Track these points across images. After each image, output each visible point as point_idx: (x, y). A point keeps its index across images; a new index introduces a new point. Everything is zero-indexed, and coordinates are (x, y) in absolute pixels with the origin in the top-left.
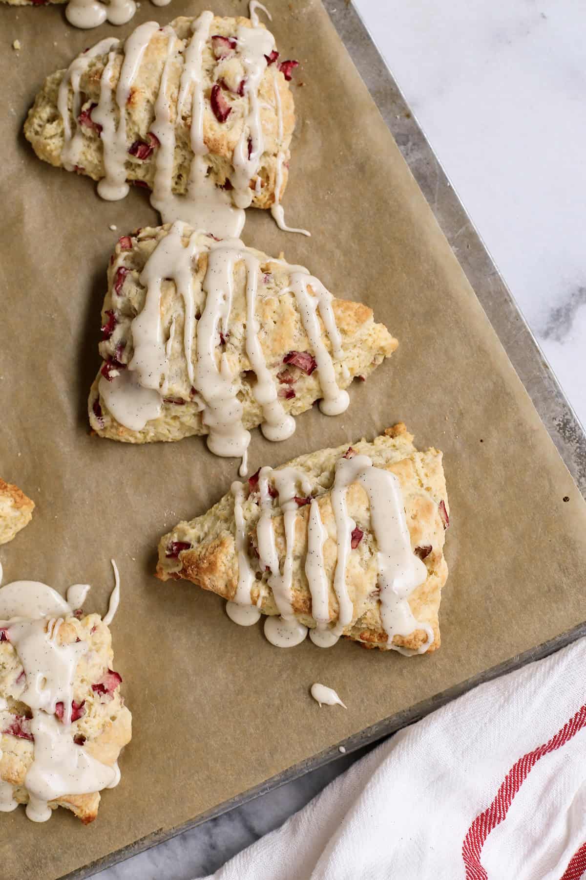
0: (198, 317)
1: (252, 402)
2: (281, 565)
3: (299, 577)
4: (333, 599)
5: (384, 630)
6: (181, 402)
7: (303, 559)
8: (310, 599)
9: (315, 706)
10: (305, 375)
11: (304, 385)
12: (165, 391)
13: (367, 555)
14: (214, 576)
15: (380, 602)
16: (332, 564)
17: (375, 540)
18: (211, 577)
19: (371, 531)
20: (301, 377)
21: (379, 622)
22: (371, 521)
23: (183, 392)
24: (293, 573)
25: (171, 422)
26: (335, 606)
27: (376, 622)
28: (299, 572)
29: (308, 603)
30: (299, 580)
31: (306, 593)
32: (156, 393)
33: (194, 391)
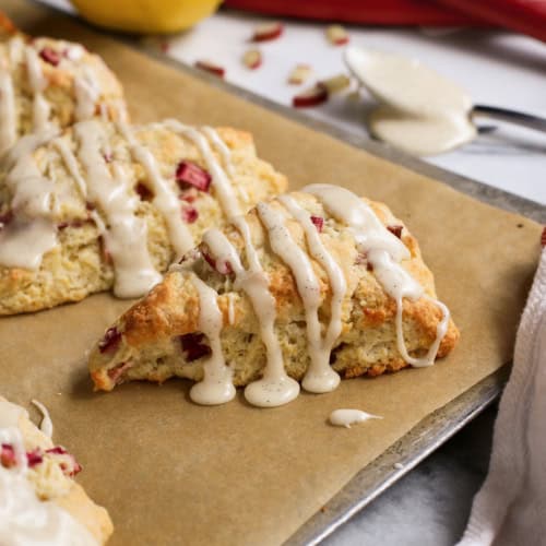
0: (76, 154)
1: (155, 215)
2: (244, 260)
3: (268, 260)
4: (317, 265)
5: (388, 295)
6: (78, 223)
7: (267, 246)
8: (290, 272)
9: (343, 431)
10: (202, 193)
11: (204, 203)
12: (58, 210)
13: (336, 234)
14: (167, 303)
15: (370, 268)
16: (301, 237)
17: (338, 221)
18: (163, 306)
19: (331, 215)
20: (199, 196)
21: (379, 287)
22: (326, 209)
23: (78, 209)
24: (260, 260)
25: (70, 263)
26: (323, 274)
27: (376, 289)
28: (267, 257)
29: (290, 277)
30: (270, 265)
31: (283, 269)
32: (47, 219)
33: (90, 206)
